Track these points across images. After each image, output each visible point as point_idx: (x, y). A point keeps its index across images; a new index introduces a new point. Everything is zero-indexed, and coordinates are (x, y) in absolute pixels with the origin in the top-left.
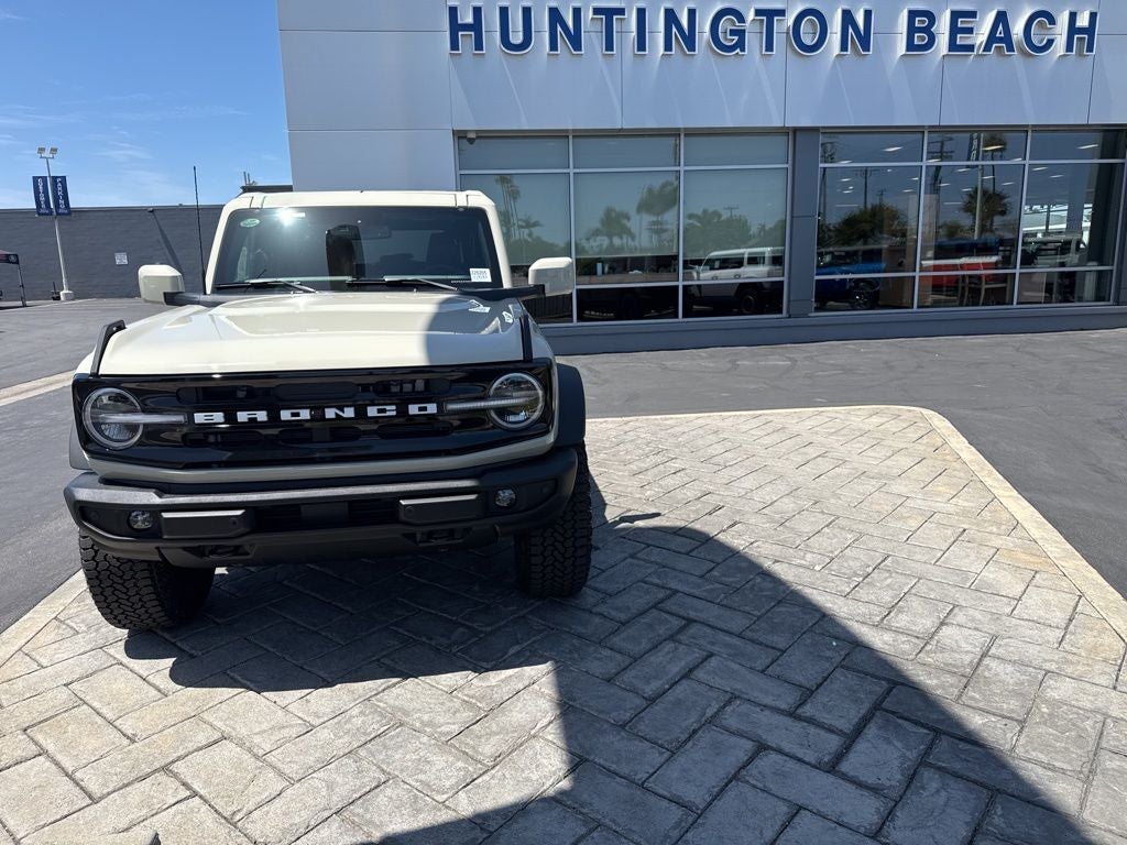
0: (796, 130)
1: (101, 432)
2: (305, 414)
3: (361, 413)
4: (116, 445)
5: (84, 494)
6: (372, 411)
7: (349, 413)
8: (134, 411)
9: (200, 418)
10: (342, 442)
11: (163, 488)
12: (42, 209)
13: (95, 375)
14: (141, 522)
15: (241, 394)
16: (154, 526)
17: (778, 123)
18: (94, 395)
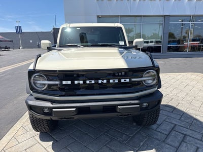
0: (165, 16)
1: (36, 86)
2: (93, 82)
3: (108, 82)
4: (40, 89)
5: (31, 103)
6: (111, 81)
7: (105, 81)
8: (45, 80)
9: (64, 82)
10: (102, 89)
11: (53, 102)
12: (17, 32)
13: (34, 70)
14: (46, 111)
15: (75, 76)
16: (50, 112)
17: (162, 14)
18: (34, 75)
